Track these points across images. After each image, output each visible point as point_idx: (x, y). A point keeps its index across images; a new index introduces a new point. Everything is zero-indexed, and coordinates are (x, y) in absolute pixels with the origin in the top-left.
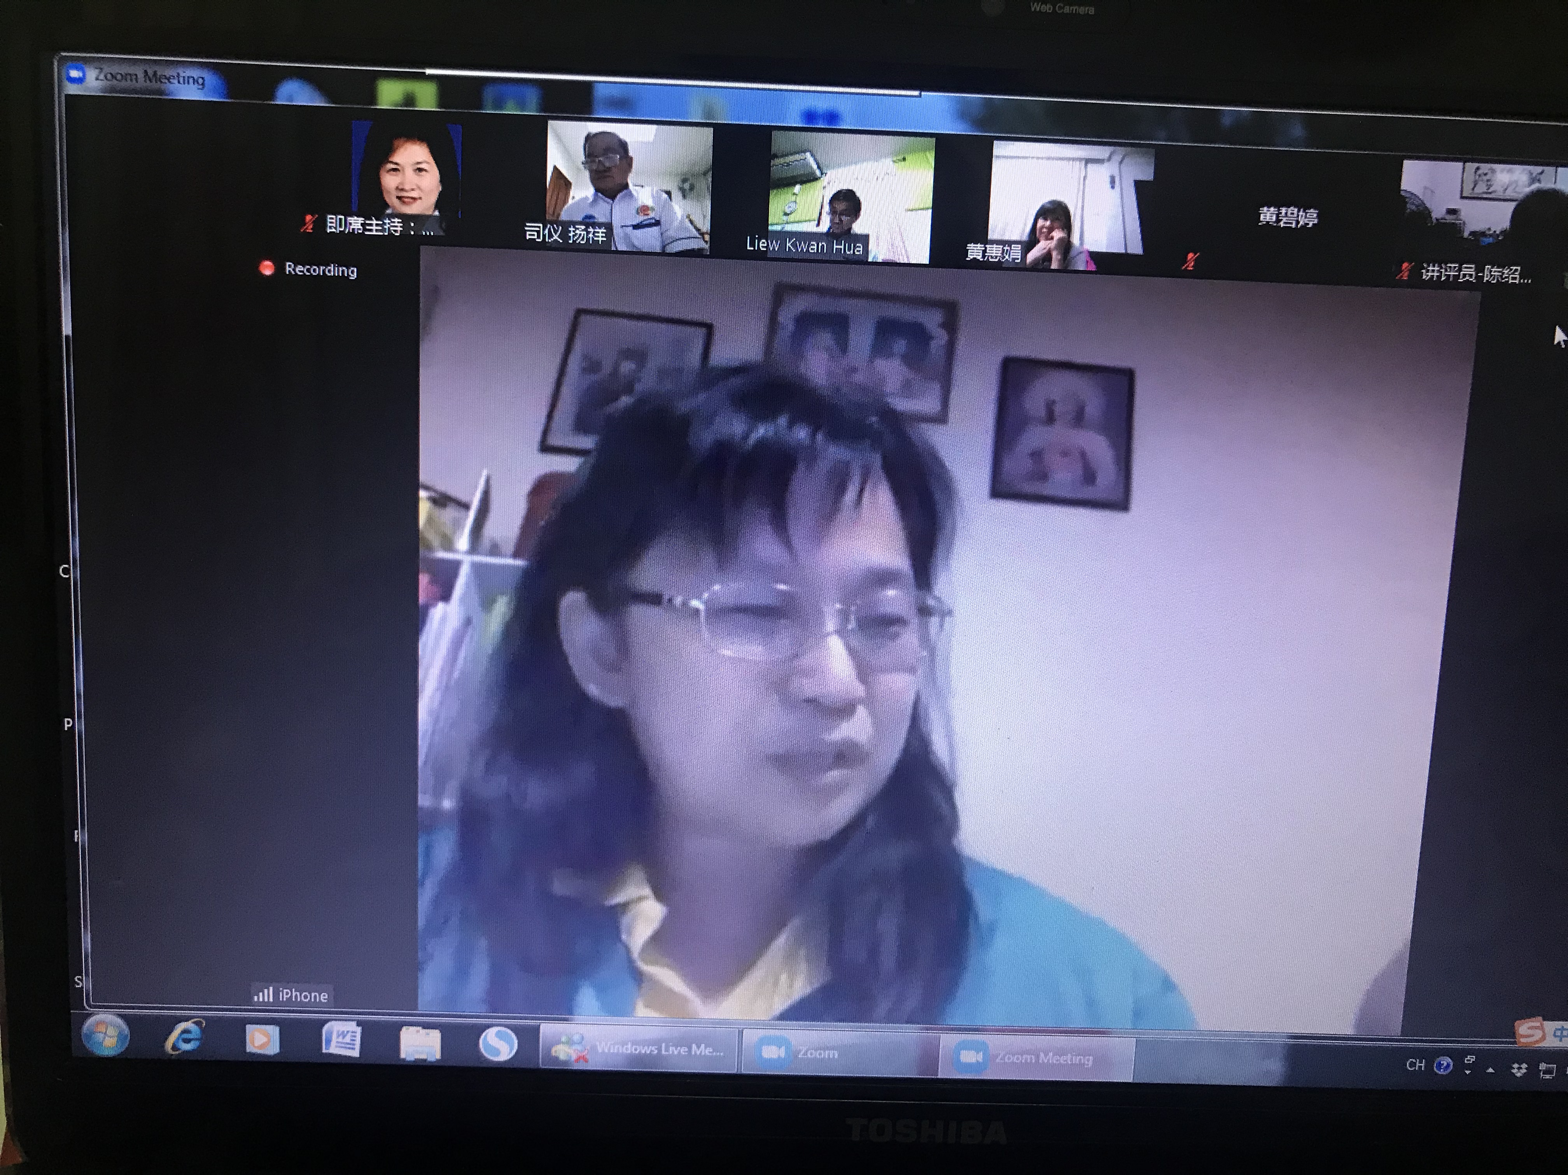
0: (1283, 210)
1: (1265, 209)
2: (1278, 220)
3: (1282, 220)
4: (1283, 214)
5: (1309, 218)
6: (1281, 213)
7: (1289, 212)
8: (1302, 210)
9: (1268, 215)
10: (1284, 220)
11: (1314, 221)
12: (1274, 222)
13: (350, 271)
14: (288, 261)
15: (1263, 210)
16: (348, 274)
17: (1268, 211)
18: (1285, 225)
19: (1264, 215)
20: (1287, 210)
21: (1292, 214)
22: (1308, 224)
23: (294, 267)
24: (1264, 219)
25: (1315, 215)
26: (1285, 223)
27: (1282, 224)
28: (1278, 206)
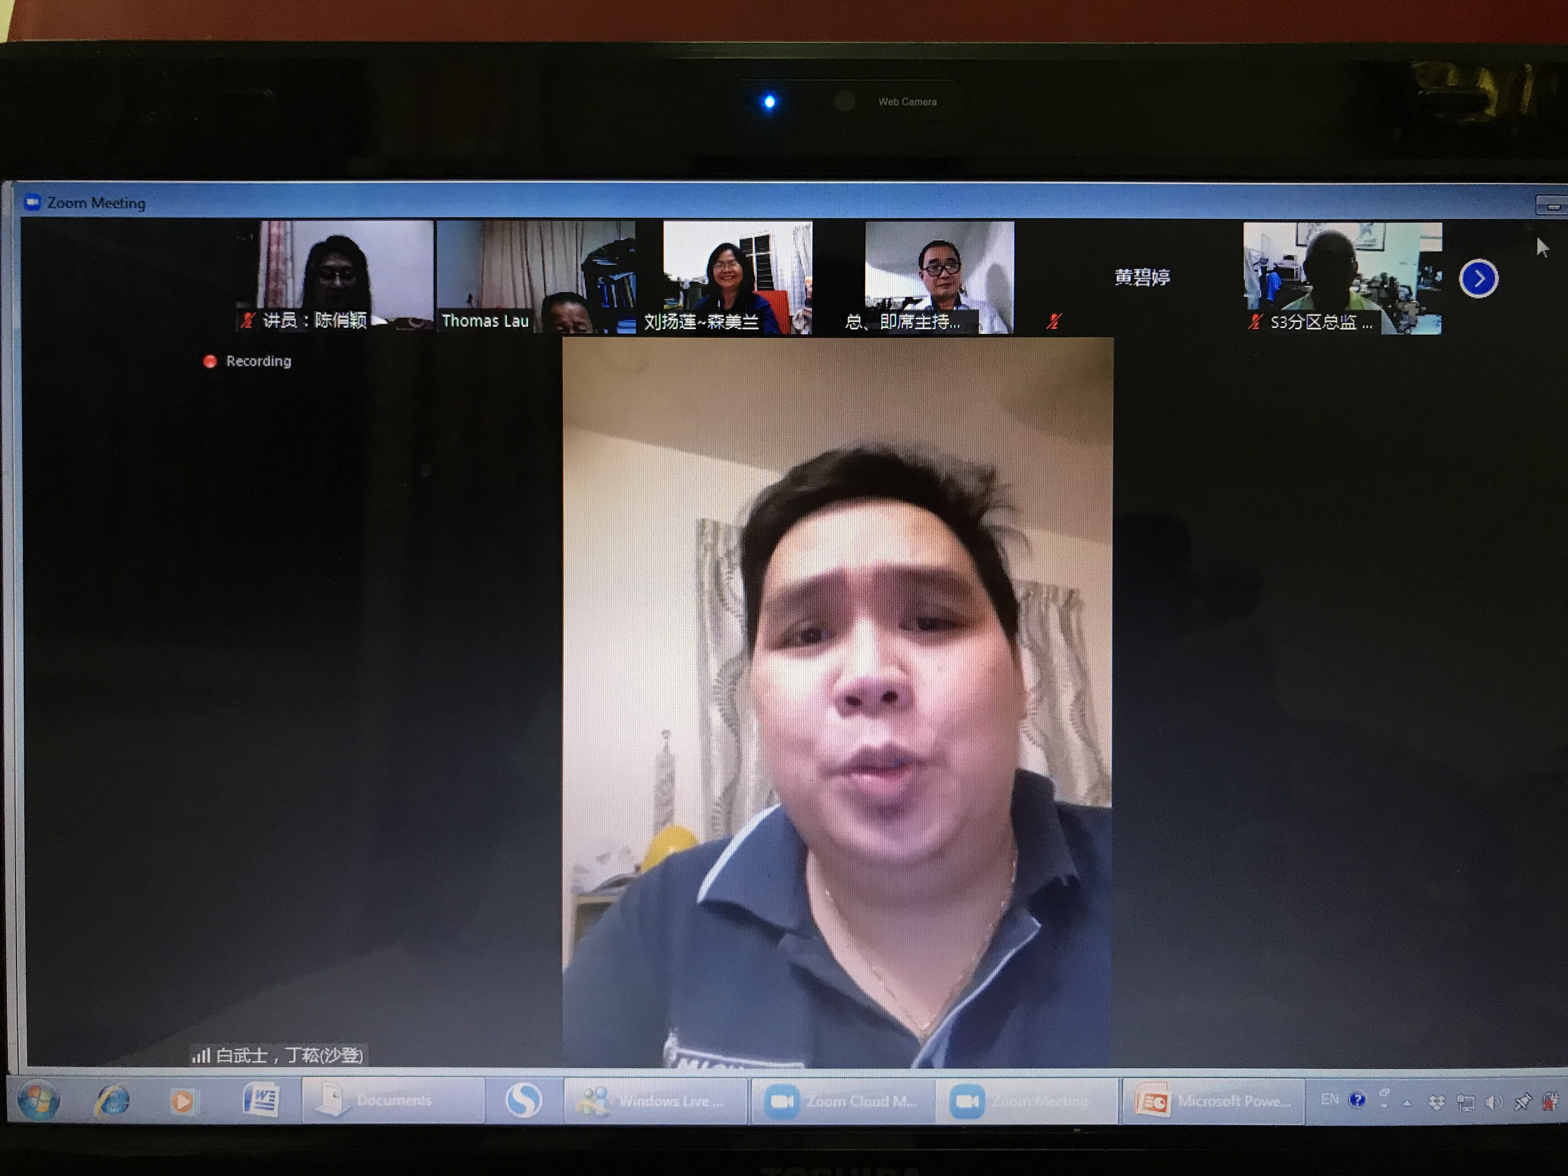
0: (1137, 272)
1: (1121, 271)
2: (1133, 281)
3: (1137, 280)
4: (1138, 275)
5: (1163, 277)
6: (1135, 274)
7: (1143, 272)
8: (1155, 270)
9: (1123, 276)
10: (1139, 279)
11: (1167, 280)
12: (1130, 282)
13: (285, 362)
14: (230, 355)
15: (1119, 272)
16: (283, 364)
17: (1123, 272)
18: (1141, 285)
19: (1119, 276)
20: (1141, 271)
21: (1146, 274)
22: (1162, 283)
23: (235, 359)
24: (1120, 280)
25: (1167, 275)
26: (1140, 283)
27: (1137, 284)
28: (1132, 268)
